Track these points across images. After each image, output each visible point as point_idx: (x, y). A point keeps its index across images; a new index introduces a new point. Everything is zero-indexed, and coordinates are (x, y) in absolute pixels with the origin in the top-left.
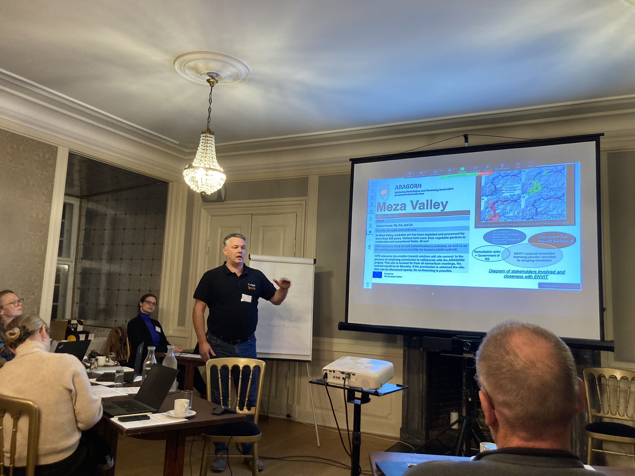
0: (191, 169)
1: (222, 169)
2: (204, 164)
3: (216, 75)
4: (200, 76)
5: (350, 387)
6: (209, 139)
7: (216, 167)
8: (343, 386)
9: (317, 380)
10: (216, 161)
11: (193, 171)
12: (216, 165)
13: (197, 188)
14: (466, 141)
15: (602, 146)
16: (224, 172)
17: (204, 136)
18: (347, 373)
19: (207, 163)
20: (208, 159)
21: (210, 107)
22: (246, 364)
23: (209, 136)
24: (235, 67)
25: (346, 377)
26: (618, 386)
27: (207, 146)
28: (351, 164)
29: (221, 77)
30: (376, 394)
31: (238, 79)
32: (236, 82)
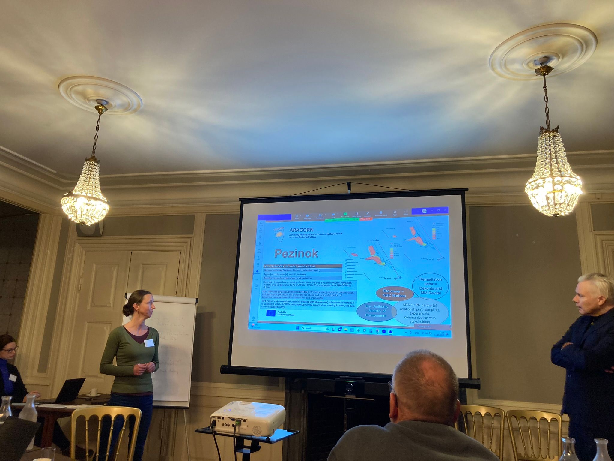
0: (70, 197)
1: (105, 198)
2: (86, 192)
3: (105, 103)
4: (88, 102)
5: (241, 435)
6: (93, 167)
7: (99, 197)
8: (233, 434)
9: (203, 428)
10: (99, 190)
11: (73, 200)
12: (101, 196)
13: (76, 218)
14: (349, 188)
15: (467, 201)
16: (108, 203)
17: (87, 164)
18: (237, 419)
19: (90, 191)
20: (91, 187)
21: (96, 135)
22: (119, 413)
23: (93, 164)
24: (127, 96)
25: (236, 424)
26: (483, 422)
27: (90, 175)
28: (240, 204)
29: (111, 106)
30: (268, 441)
31: (129, 110)
32: (127, 112)
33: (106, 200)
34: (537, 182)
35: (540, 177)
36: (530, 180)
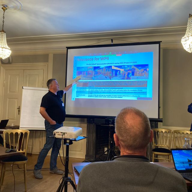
3: (6, 6)
5: (65, 138)
8: (62, 138)
10: (7, 44)
12: (7, 47)
14: (112, 42)
18: (63, 133)
19: (3, 45)
20: (3, 43)
21: (3, 20)
22: (21, 132)
23: (3, 33)
24: (15, 3)
26: (164, 135)
27: (2, 38)
28: (67, 49)
29: (9, 7)
30: (75, 140)
31: (17, 9)
33: (10, 49)
34: (186, 38)
35: (187, 36)
36: (183, 37)
